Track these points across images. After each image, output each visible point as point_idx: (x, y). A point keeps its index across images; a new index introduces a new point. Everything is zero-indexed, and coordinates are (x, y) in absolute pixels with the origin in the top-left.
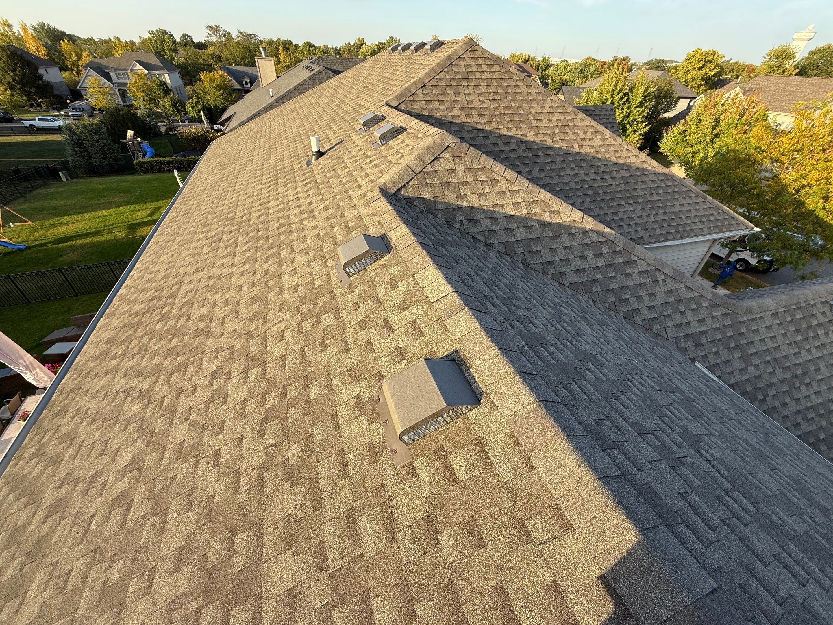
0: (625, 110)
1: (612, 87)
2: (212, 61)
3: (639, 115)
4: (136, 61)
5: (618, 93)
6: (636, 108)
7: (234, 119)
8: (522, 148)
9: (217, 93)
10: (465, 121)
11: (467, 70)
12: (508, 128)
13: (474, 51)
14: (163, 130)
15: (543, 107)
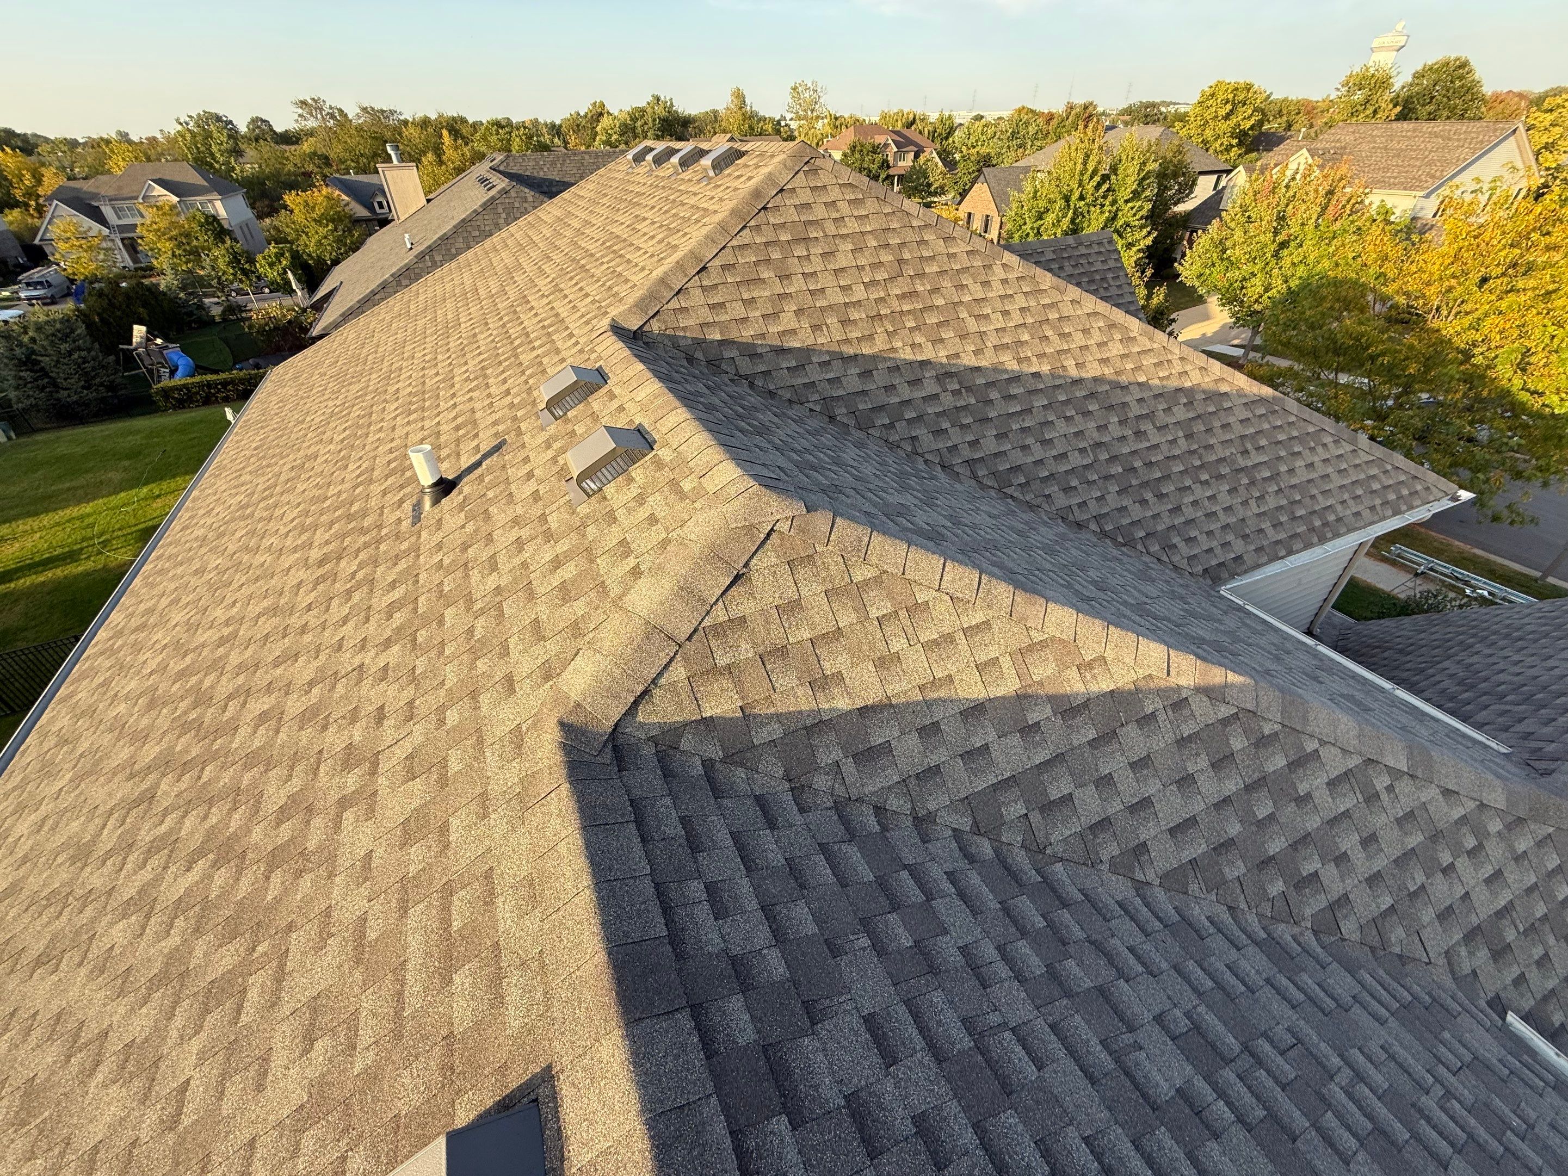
0: (1107, 208)
1: (1079, 167)
2: (311, 168)
3: (1135, 215)
4: (153, 180)
5: (1091, 178)
6: (1127, 201)
7: (336, 300)
8: (950, 387)
9: (323, 231)
10: (810, 341)
11: (804, 218)
12: (913, 346)
13: (815, 171)
14: (216, 311)
15: (986, 284)
